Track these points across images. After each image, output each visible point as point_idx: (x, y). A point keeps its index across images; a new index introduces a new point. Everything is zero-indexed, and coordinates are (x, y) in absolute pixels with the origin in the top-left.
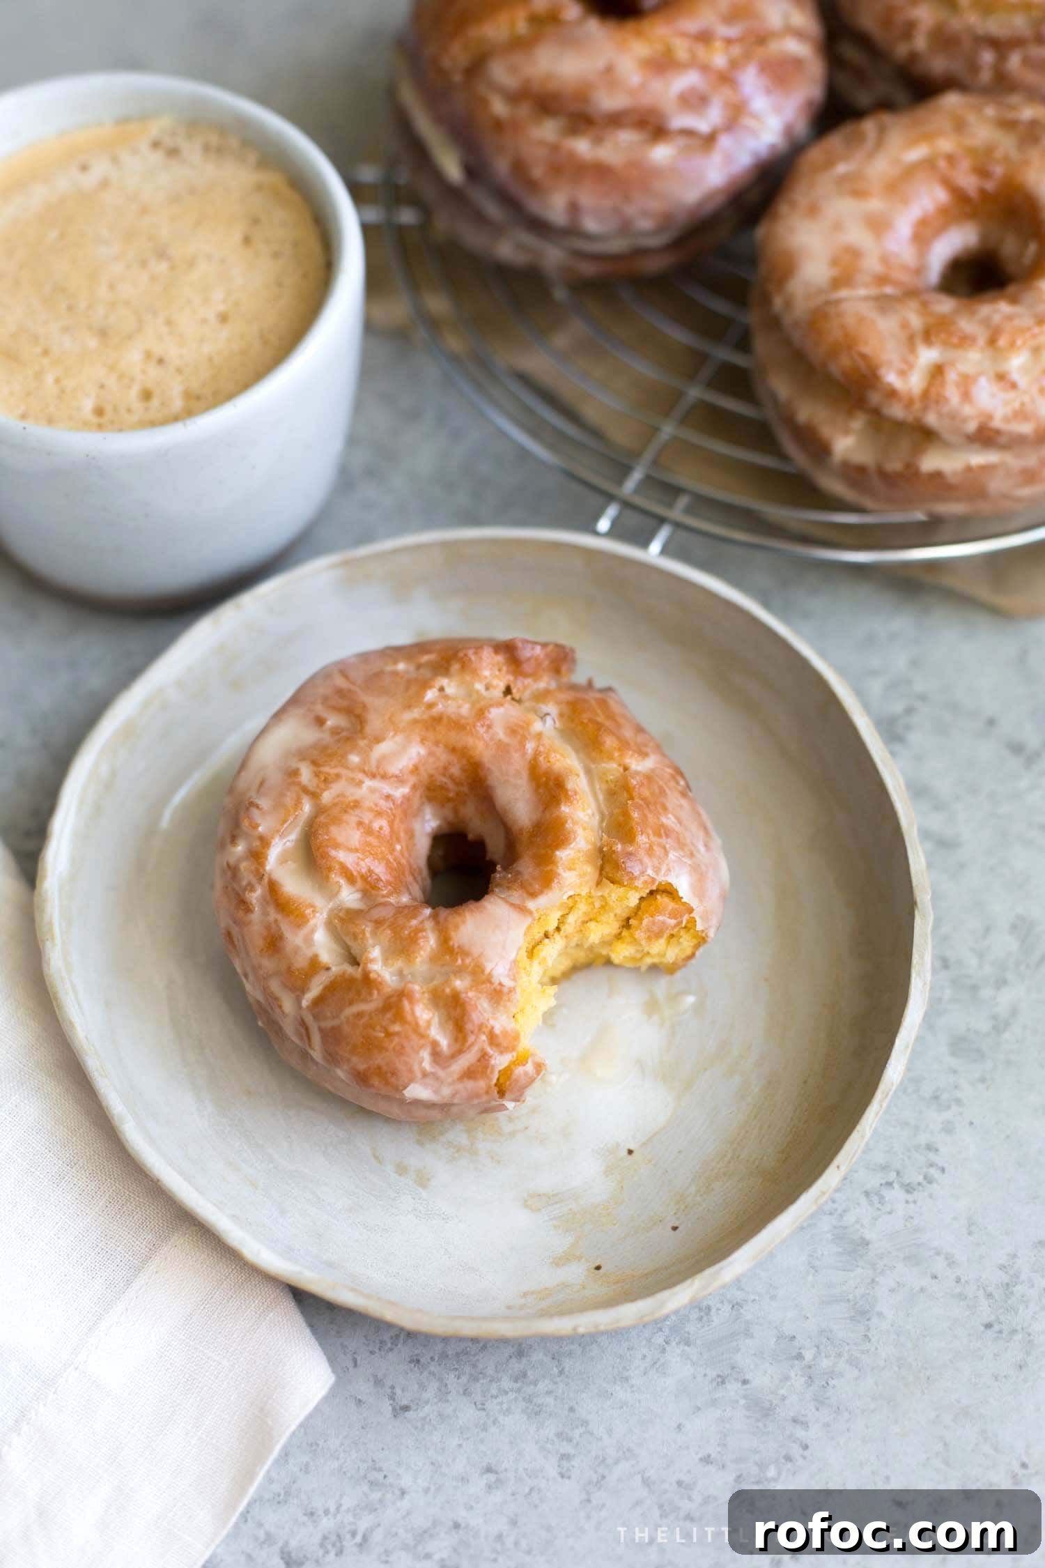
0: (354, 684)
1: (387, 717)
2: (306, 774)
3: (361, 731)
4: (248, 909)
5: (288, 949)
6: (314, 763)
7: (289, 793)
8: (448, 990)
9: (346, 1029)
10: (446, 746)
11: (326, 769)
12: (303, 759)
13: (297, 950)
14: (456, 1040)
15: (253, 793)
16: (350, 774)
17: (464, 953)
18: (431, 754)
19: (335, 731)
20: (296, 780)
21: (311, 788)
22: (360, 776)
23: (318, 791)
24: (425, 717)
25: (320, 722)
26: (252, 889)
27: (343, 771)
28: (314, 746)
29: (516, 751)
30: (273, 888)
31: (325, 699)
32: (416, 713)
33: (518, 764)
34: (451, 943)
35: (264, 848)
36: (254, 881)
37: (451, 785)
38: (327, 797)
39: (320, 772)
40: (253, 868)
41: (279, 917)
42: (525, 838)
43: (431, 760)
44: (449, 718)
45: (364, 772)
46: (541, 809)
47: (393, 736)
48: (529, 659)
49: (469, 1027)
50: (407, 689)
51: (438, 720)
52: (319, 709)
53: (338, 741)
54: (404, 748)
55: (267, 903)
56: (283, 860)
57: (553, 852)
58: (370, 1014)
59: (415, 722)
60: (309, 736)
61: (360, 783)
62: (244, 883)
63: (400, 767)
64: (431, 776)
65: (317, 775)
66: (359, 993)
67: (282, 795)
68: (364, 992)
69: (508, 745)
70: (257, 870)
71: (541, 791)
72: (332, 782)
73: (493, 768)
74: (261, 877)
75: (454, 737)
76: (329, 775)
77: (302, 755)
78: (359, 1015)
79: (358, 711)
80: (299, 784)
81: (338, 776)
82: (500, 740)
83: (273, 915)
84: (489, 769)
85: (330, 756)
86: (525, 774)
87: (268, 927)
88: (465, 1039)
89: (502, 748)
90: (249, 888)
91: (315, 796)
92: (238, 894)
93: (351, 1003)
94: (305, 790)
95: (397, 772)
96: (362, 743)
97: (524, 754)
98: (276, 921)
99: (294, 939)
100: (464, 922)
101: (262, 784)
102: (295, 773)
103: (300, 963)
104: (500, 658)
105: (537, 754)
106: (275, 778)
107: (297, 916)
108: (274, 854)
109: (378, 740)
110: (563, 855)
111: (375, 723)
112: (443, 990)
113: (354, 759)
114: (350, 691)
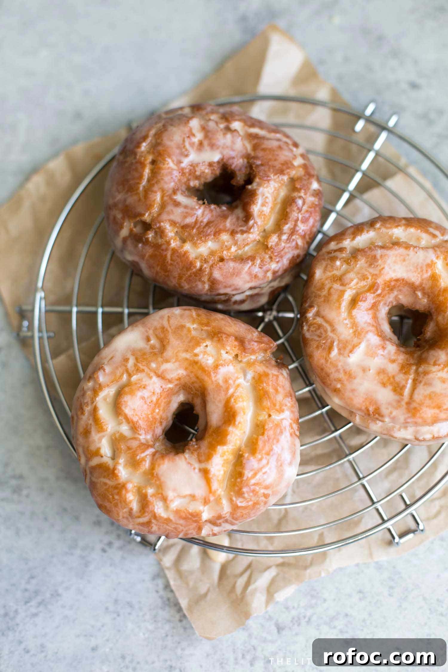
0: (170, 327)
1: (175, 352)
2: (131, 362)
3: (162, 353)
4: (83, 413)
5: (91, 439)
6: (137, 359)
7: (120, 369)
8: (144, 491)
9: (98, 485)
10: (195, 375)
11: (140, 365)
12: (133, 355)
13: (94, 441)
14: (140, 511)
15: (106, 361)
16: (149, 372)
17: (158, 478)
18: (188, 376)
19: (153, 347)
20: (126, 364)
21: (130, 371)
22: (152, 374)
23: (132, 374)
24: (191, 359)
25: (148, 339)
26: (87, 406)
27: (146, 369)
28: (141, 350)
29: (224, 391)
30: (95, 410)
31: (156, 329)
32: (188, 356)
33: (222, 397)
34: (154, 471)
35: (99, 390)
36: (89, 403)
37: (194, 389)
38: (134, 378)
39: (137, 365)
40: (92, 396)
41: (93, 423)
42: (210, 431)
43: (187, 378)
44: (201, 365)
45: (155, 373)
46: (223, 422)
47: (175, 362)
48: (249, 349)
49: (147, 510)
50: (190, 342)
51: (196, 363)
52: (151, 332)
53: (151, 353)
54: (177, 369)
55: (91, 415)
56: (105, 399)
57: (217, 446)
58: (109, 486)
59: (187, 359)
60: (141, 344)
61: (151, 378)
62: (86, 401)
63: (172, 376)
64: (186, 383)
65: (135, 365)
66: (108, 475)
67: (117, 368)
68: (111, 476)
69: (221, 387)
70: (93, 398)
71: (226, 414)
72: (139, 372)
73: (211, 393)
74: (93, 403)
75: (200, 373)
76: (140, 368)
77: (134, 352)
78: (105, 484)
79: (165, 343)
80: (126, 366)
81: (143, 371)
82: (219, 383)
83: (91, 422)
84: (209, 393)
85: (144, 359)
86: (223, 402)
87: (87, 425)
88: (144, 512)
89: (218, 386)
90: (86, 404)
91: (130, 376)
92: (81, 404)
93: (104, 477)
94: (127, 371)
95: (170, 378)
96: (160, 359)
97: (226, 394)
98: (91, 424)
99: (95, 436)
100: (163, 464)
101: (112, 358)
102: (126, 360)
103: (93, 448)
104: (236, 343)
105: (232, 395)
106: (118, 358)
107: (99, 427)
108: (102, 395)
109: (167, 361)
110: (220, 449)
111: (169, 353)
112: (142, 490)
113: (153, 365)
114: (167, 330)
